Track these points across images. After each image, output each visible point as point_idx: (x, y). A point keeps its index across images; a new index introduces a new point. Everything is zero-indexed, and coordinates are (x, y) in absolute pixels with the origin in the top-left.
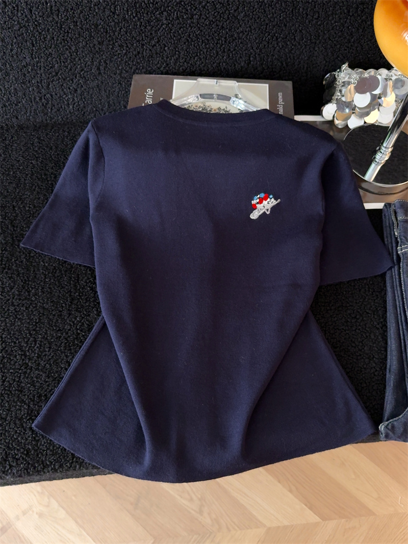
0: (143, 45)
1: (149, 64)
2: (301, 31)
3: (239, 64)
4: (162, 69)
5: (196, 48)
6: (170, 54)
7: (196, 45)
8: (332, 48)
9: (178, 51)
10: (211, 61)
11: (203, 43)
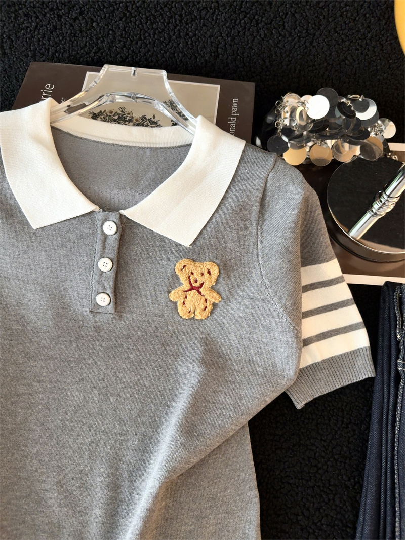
0: (59, 17)
1: (73, 46)
2: (293, 15)
3: (203, 57)
4: (92, 54)
5: (138, 27)
6: (100, 33)
7: (137, 23)
8: (339, 44)
9: (112, 30)
10: (161, 49)
11: (148, 20)
